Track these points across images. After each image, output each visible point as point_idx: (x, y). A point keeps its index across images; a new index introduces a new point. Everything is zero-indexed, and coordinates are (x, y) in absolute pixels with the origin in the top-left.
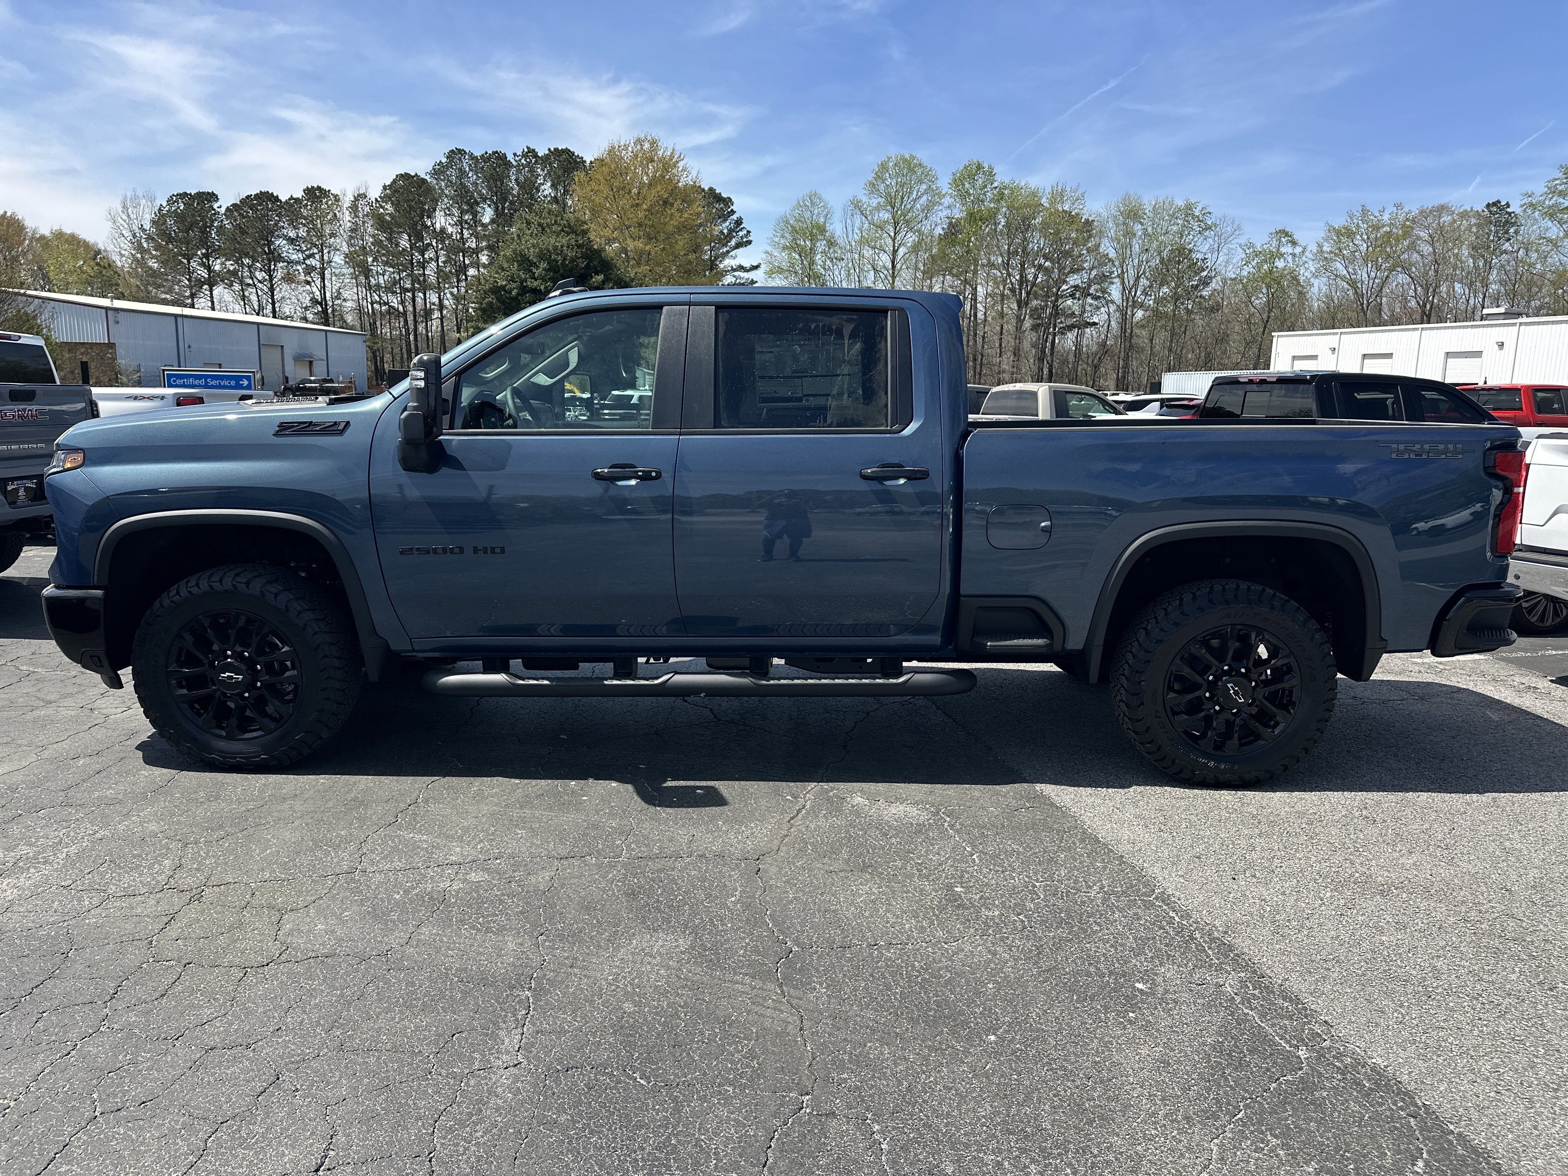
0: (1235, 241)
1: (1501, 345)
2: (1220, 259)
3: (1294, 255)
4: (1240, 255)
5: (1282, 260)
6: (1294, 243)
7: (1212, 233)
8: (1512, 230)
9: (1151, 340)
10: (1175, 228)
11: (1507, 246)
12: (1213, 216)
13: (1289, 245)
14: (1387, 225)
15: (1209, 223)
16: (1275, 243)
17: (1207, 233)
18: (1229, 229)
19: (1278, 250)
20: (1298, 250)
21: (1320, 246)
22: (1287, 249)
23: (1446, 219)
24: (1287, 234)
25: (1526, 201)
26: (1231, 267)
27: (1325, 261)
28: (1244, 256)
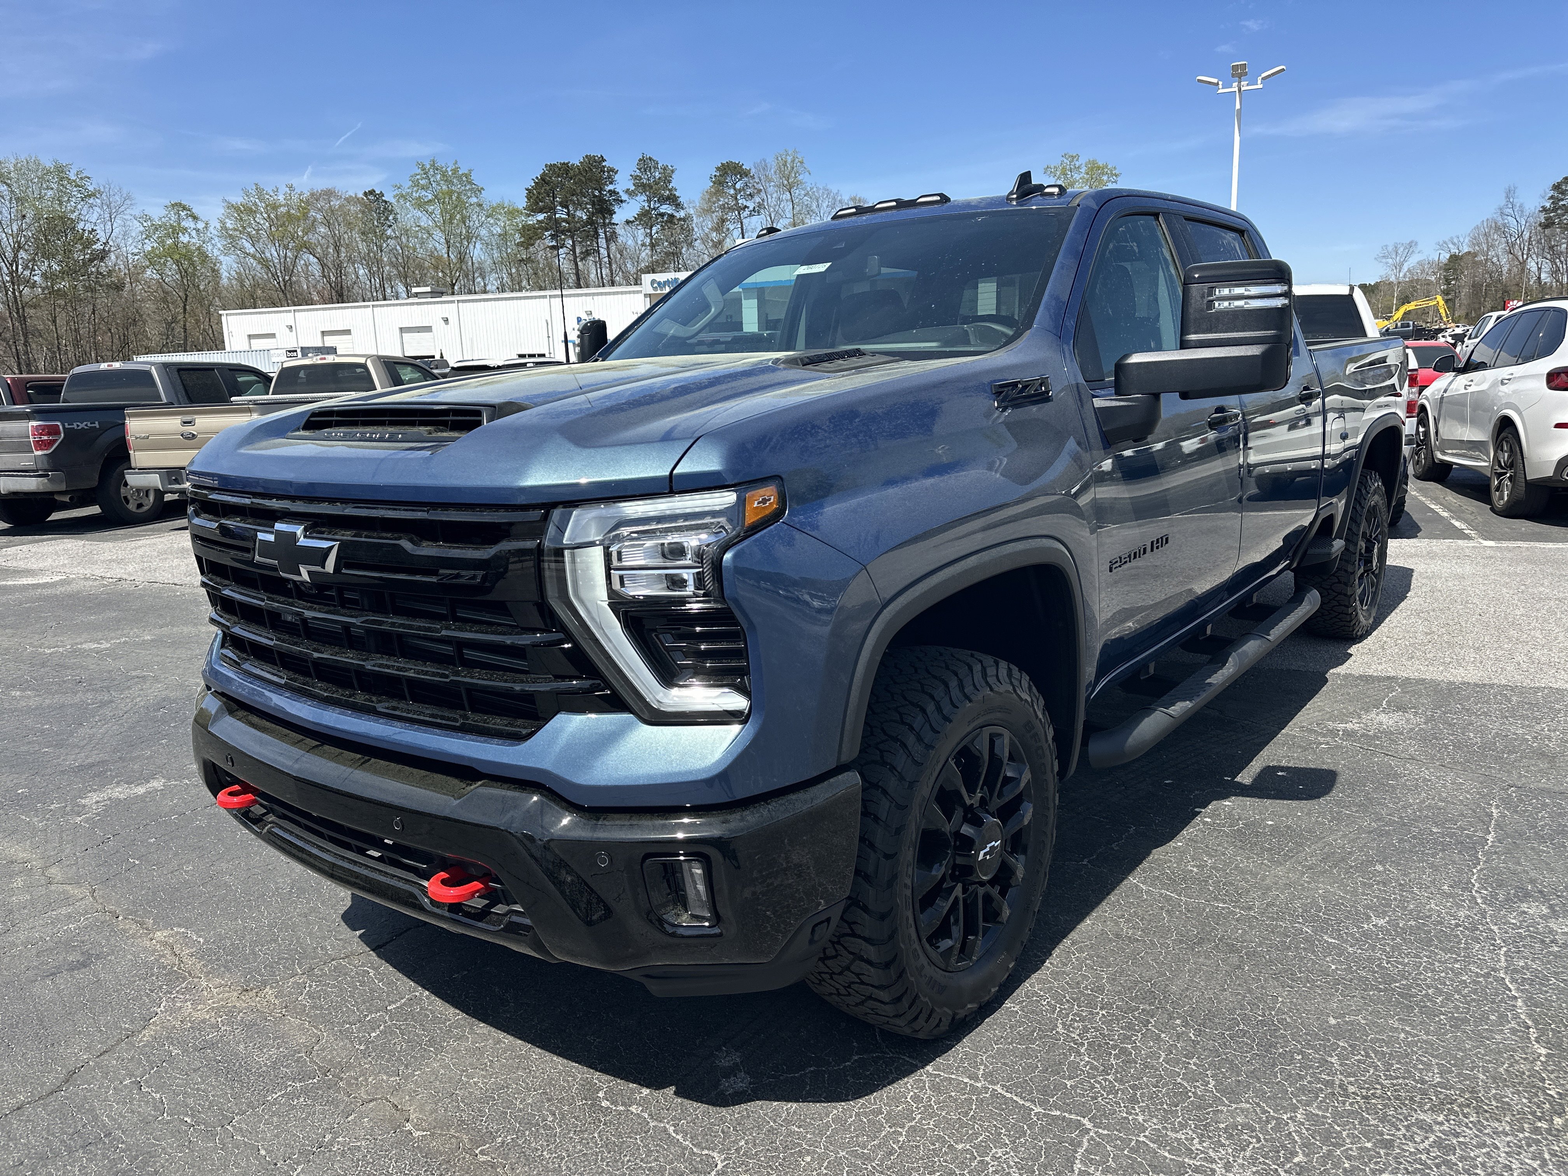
0: (128, 211)
1: (446, 320)
2: (116, 231)
3: (198, 230)
4: (137, 228)
5: (187, 235)
6: (195, 218)
7: (98, 201)
8: (391, 218)
9: (54, 321)
10: (50, 193)
11: (389, 232)
12: (94, 180)
13: (190, 219)
14: (284, 206)
15: (91, 188)
16: (174, 218)
17: (91, 201)
18: (117, 198)
19: (179, 224)
20: (201, 225)
21: (223, 223)
22: (188, 223)
23: (335, 203)
24: (184, 208)
25: (397, 192)
26: (130, 240)
27: (231, 240)
28: (142, 229)
